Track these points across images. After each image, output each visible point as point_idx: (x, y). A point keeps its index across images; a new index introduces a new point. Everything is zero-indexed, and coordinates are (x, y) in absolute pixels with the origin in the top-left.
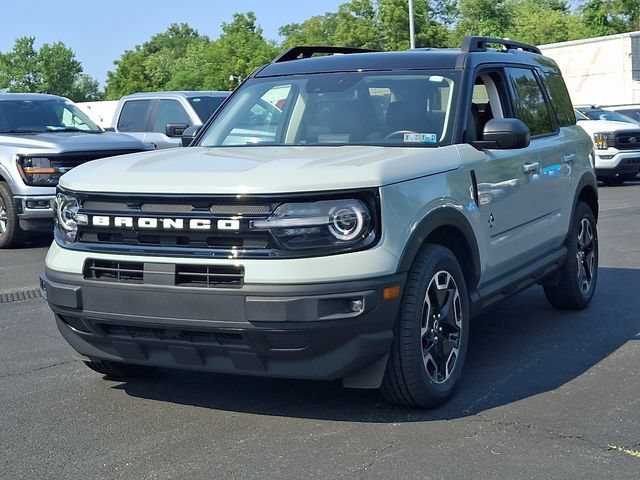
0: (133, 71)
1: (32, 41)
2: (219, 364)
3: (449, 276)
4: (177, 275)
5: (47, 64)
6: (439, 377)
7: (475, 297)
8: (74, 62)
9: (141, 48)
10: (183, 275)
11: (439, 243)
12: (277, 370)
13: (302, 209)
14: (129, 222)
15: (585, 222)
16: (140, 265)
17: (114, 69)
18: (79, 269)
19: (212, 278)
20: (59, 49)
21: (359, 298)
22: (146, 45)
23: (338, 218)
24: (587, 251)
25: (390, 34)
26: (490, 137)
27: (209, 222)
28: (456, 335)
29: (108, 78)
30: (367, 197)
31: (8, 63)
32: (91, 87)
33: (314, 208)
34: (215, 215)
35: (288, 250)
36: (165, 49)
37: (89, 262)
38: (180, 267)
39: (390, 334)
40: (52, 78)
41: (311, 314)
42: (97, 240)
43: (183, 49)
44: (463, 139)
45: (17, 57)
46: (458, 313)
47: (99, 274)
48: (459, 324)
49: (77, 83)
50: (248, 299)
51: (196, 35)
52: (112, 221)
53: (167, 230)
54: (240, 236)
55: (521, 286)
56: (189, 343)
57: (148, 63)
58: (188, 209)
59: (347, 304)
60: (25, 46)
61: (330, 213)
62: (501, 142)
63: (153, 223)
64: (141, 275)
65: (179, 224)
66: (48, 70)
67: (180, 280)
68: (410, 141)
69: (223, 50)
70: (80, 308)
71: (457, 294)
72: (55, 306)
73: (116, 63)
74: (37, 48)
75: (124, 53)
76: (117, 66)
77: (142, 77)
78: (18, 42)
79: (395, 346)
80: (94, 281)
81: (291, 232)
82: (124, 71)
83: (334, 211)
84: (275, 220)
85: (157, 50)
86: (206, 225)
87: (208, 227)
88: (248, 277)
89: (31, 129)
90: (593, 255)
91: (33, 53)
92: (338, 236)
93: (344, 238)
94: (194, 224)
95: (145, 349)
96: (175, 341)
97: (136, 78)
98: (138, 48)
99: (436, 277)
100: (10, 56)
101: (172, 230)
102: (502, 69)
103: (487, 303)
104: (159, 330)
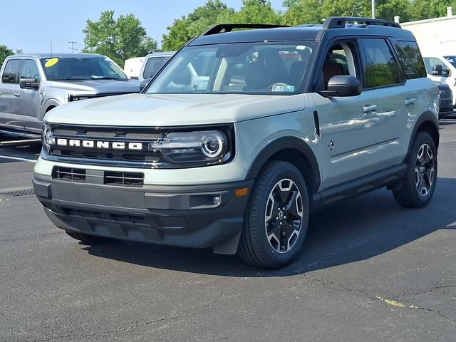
0: (180, 34)
1: (112, 13)
2: (135, 236)
3: (292, 182)
4: (105, 178)
5: (122, 30)
6: (281, 249)
7: (316, 197)
8: (140, 28)
9: (186, 18)
10: (109, 178)
11: (284, 160)
12: (170, 240)
13: (184, 136)
14: (77, 143)
15: (425, 147)
16: (83, 171)
17: (167, 33)
18: (49, 172)
19: (126, 181)
20: (131, 19)
21: (218, 196)
22: (190, 15)
23: (208, 143)
24: (427, 166)
25: (363, 5)
26: (333, 88)
27: (124, 144)
28: (298, 221)
29: (163, 39)
30: (226, 129)
31: (97, 29)
32: (153, 46)
33: (191, 136)
34: (128, 139)
35: (174, 163)
36: (202, 18)
37: (55, 168)
38: (107, 173)
39: (241, 219)
40: (125, 40)
41: (185, 205)
42: (61, 154)
43: (214, 18)
44: (313, 89)
45: (102, 25)
46: (299, 207)
47: (62, 176)
48: (301, 214)
49: (143, 42)
50: (146, 194)
51: (225, 7)
52: (68, 142)
53: (99, 149)
54: (142, 154)
55: (360, 190)
56: (115, 221)
57: (189, 28)
58: (112, 135)
59: (210, 199)
60: (108, 17)
61: (203, 139)
62: (340, 92)
63: (91, 144)
64: (84, 177)
65: (106, 145)
66: (123, 33)
67: (107, 181)
68: (276, 90)
69: (243, 18)
70: (50, 197)
71: (299, 194)
72: (40, 197)
73: (168, 28)
74: (115, 18)
75: (174, 22)
76: (169, 31)
77: (186, 38)
78: (103, 14)
79: (245, 227)
80: (58, 180)
81: (177, 151)
82: (174, 34)
83: (205, 138)
84: (165, 143)
85: (198, 18)
86: (122, 146)
87: (123, 147)
88: (146, 180)
89: (80, 77)
90: (432, 170)
91: (113, 22)
92: (207, 154)
93: (210, 156)
94: (115, 145)
95: (92, 225)
96: (107, 220)
97: (182, 39)
98: (184, 18)
99: (279, 183)
100: (98, 24)
101: (102, 149)
102: (355, 39)
103: (329, 201)
104: (97, 213)
